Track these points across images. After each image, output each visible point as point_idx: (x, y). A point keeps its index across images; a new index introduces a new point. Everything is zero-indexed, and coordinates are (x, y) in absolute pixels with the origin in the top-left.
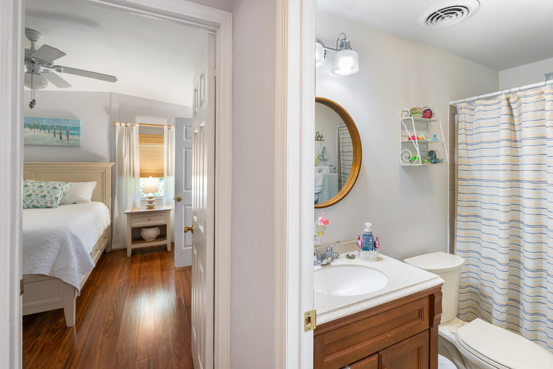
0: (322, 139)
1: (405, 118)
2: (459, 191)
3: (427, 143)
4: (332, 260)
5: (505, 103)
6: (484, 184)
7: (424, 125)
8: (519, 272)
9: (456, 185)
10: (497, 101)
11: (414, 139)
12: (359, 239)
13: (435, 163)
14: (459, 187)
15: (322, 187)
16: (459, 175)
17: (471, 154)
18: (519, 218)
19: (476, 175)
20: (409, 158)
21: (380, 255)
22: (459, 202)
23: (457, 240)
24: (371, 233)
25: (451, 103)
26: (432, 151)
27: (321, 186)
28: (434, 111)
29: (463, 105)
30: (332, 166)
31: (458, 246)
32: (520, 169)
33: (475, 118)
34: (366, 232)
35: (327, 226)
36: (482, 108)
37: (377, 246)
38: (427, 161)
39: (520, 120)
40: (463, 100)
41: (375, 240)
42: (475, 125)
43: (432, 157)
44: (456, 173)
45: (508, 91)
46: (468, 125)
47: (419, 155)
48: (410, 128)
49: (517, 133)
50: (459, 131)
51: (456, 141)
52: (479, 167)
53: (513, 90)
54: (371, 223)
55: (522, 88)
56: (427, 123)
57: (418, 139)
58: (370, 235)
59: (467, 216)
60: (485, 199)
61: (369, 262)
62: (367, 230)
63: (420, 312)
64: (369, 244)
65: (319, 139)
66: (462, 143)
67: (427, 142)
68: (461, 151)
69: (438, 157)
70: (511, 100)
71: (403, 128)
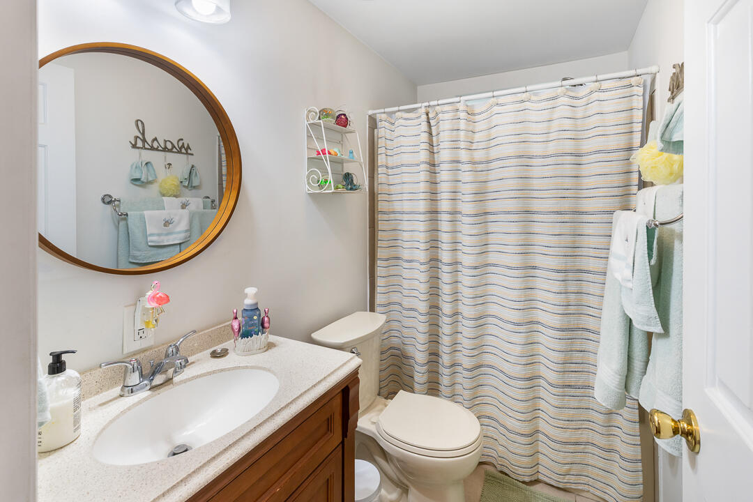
0: (189, 151)
1: (312, 122)
2: (379, 229)
3: (341, 162)
4: (175, 372)
5: (424, 117)
6: (406, 217)
7: (338, 137)
8: (438, 320)
9: (376, 221)
10: (417, 115)
11: (324, 154)
12: (236, 318)
13: (351, 189)
14: (379, 222)
15: (188, 234)
16: (379, 207)
17: (392, 180)
18: (438, 256)
19: (397, 206)
20: (318, 181)
21: (272, 338)
22: (379, 242)
23: (378, 291)
24: (257, 304)
25: (370, 112)
26: (348, 173)
27: (186, 231)
28: (351, 117)
29: (384, 116)
30: (209, 198)
31: (380, 299)
32: (439, 199)
33: (396, 134)
34: (247, 305)
35: (165, 306)
36: (402, 122)
37: (266, 325)
38: (342, 187)
39: (438, 140)
40: (382, 111)
41: (263, 315)
42: (395, 143)
43: (348, 181)
44: (376, 204)
45: (427, 104)
46: (388, 142)
47: (330, 177)
48: (320, 139)
49: (436, 155)
50: (379, 149)
51: (376, 164)
52: (399, 197)
53: (432, 103)
54: (255, 287)
55: (440, 102)
56: (342, 133)
57: (329, 153)
58: (255, 309)
59: (387, 260)
60: (406, 236)
61: (251, 357)
62: (248, 302)
63: (329, 421)
64: (252, 325)
65: (183, 151)
66: (382, 166)
67: (342, 159)
68: (381, 177)
69: (355, 182)
70: (430, 116)
71: (309, 137)
